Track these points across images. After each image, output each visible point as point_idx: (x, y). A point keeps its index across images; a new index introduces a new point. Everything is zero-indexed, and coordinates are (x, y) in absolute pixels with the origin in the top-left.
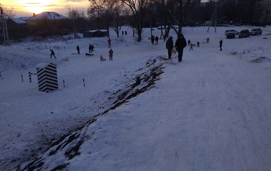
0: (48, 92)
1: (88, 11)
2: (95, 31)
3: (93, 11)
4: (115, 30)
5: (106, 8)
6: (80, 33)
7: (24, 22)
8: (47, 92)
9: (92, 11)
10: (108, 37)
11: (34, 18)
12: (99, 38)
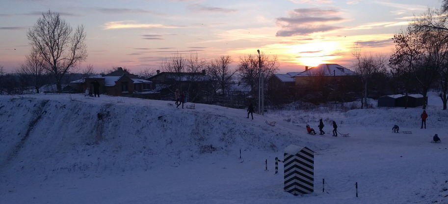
0: (298, 195)
1: (390, 61)
2: (400, 96)
3: (399, 61)
4: (441, 96)
5: (427, 53)
6: (374, 98)
7: (292, 80)
8: (296, 195)
9: (398, 59)
10: (424, 108)
11: (305, 74)
12: (406, 108)
